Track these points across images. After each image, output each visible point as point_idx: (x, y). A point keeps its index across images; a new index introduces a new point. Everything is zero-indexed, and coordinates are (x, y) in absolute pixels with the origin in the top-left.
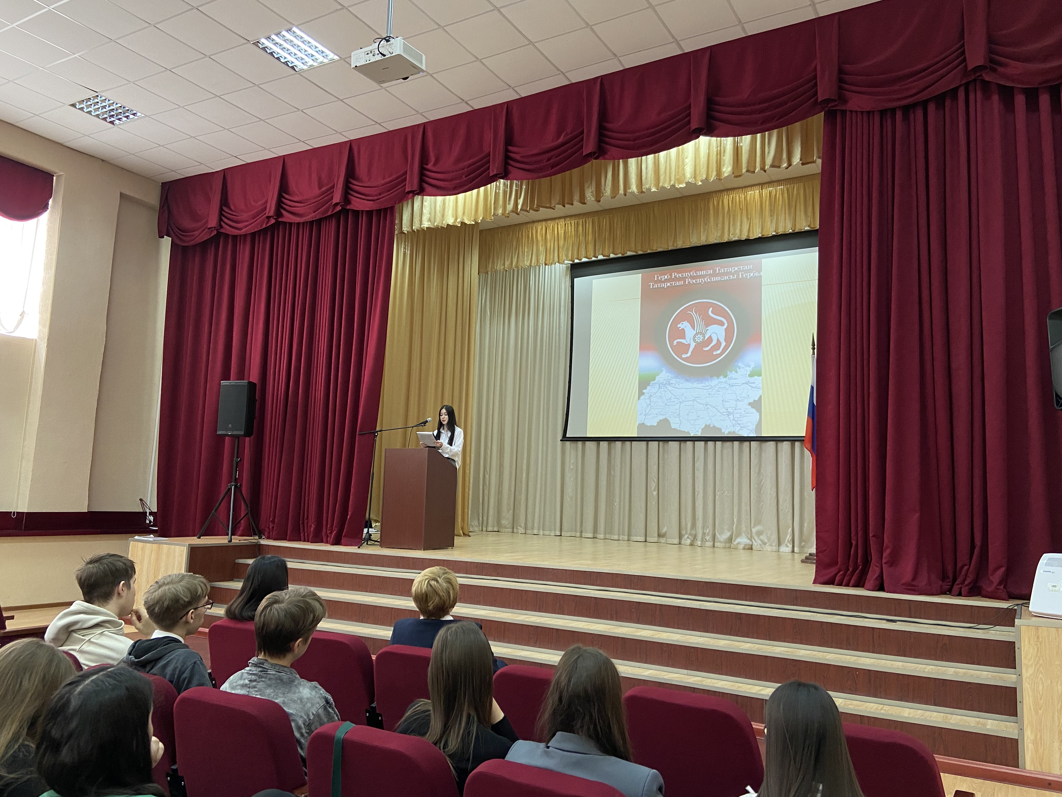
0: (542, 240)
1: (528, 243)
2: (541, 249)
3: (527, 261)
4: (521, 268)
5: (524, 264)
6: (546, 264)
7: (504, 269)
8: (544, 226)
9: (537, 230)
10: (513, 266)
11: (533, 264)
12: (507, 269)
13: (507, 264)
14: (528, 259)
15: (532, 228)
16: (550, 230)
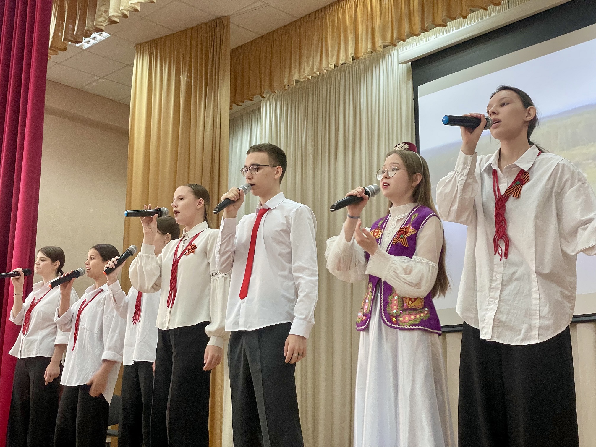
0: (351, 23)
1: (333, 31)
2: (350, 37)
3: (332, 58)
4: (325, 71)
5: (328, 65)
6: (358, 58)
7: (305, 78)
8: (353, 2)
9: (344, 12)
10: (315, 71)
11: (341, 62)
12: (310, 77)
13: (307, 70)
14: (333, 56)
15: (338, 9)
16: (361, 6)
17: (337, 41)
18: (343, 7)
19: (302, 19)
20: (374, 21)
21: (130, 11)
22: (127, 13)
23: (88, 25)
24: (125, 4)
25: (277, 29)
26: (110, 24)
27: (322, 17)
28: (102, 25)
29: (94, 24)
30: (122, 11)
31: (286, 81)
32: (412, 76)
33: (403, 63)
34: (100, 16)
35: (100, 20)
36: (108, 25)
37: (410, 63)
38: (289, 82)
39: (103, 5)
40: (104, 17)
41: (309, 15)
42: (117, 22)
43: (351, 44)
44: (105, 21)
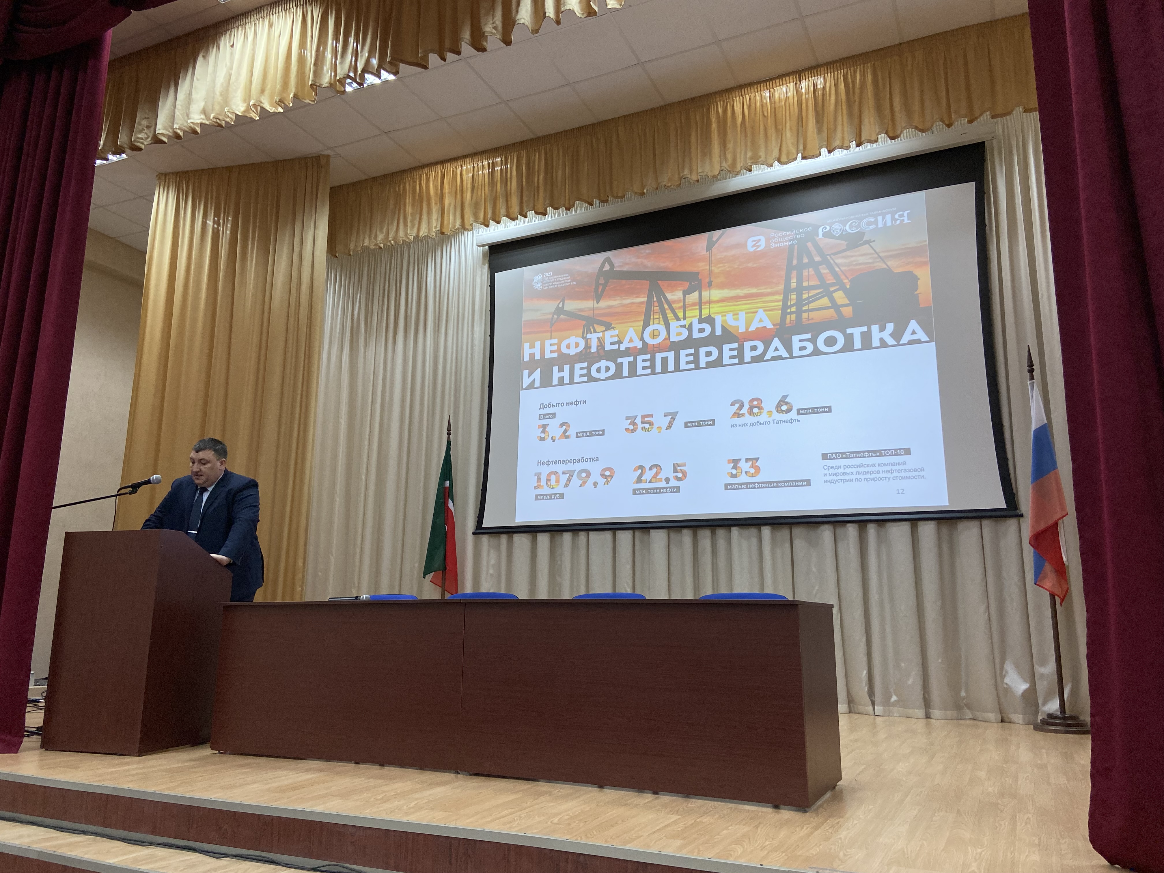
1: (413, 200)
2: (435, 208)
3: (411, 229)
4: (402, 241)
5: (406, 235)
6: (442, 233)
7: (376, 245)
8: (439, 171)
9: (428, 180)
10: (390, 239)
11: (422, 234)
12: (382, 246)
13: (380, 237)
14: (413, 226)
15: (420, 177)
16: (449, 177)
17: (419, 211)
18: (427, 175)
19: (375, 179)
20: (465, 195)
21: (185, 132)
22: (181, 134)
23: (122, 139)
24: (181, 122)
25: (342, 186)
26: (154, 144)
27: (400, 181)
28: (142, 143)
29: (132, 140)
30: (175, 130)
31: (352, 246)
32: (489, 261)
33: (480, 246)
34: (141, 132)
35: (140, 136)
36: (151, 144)
37: (487, 247)
38: (356, 246)
39: (146, 118)
40: (146, 133)
41: (385, 176)
42: (164, 143)
43: (435, 216)
44: (147, 138)
